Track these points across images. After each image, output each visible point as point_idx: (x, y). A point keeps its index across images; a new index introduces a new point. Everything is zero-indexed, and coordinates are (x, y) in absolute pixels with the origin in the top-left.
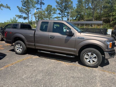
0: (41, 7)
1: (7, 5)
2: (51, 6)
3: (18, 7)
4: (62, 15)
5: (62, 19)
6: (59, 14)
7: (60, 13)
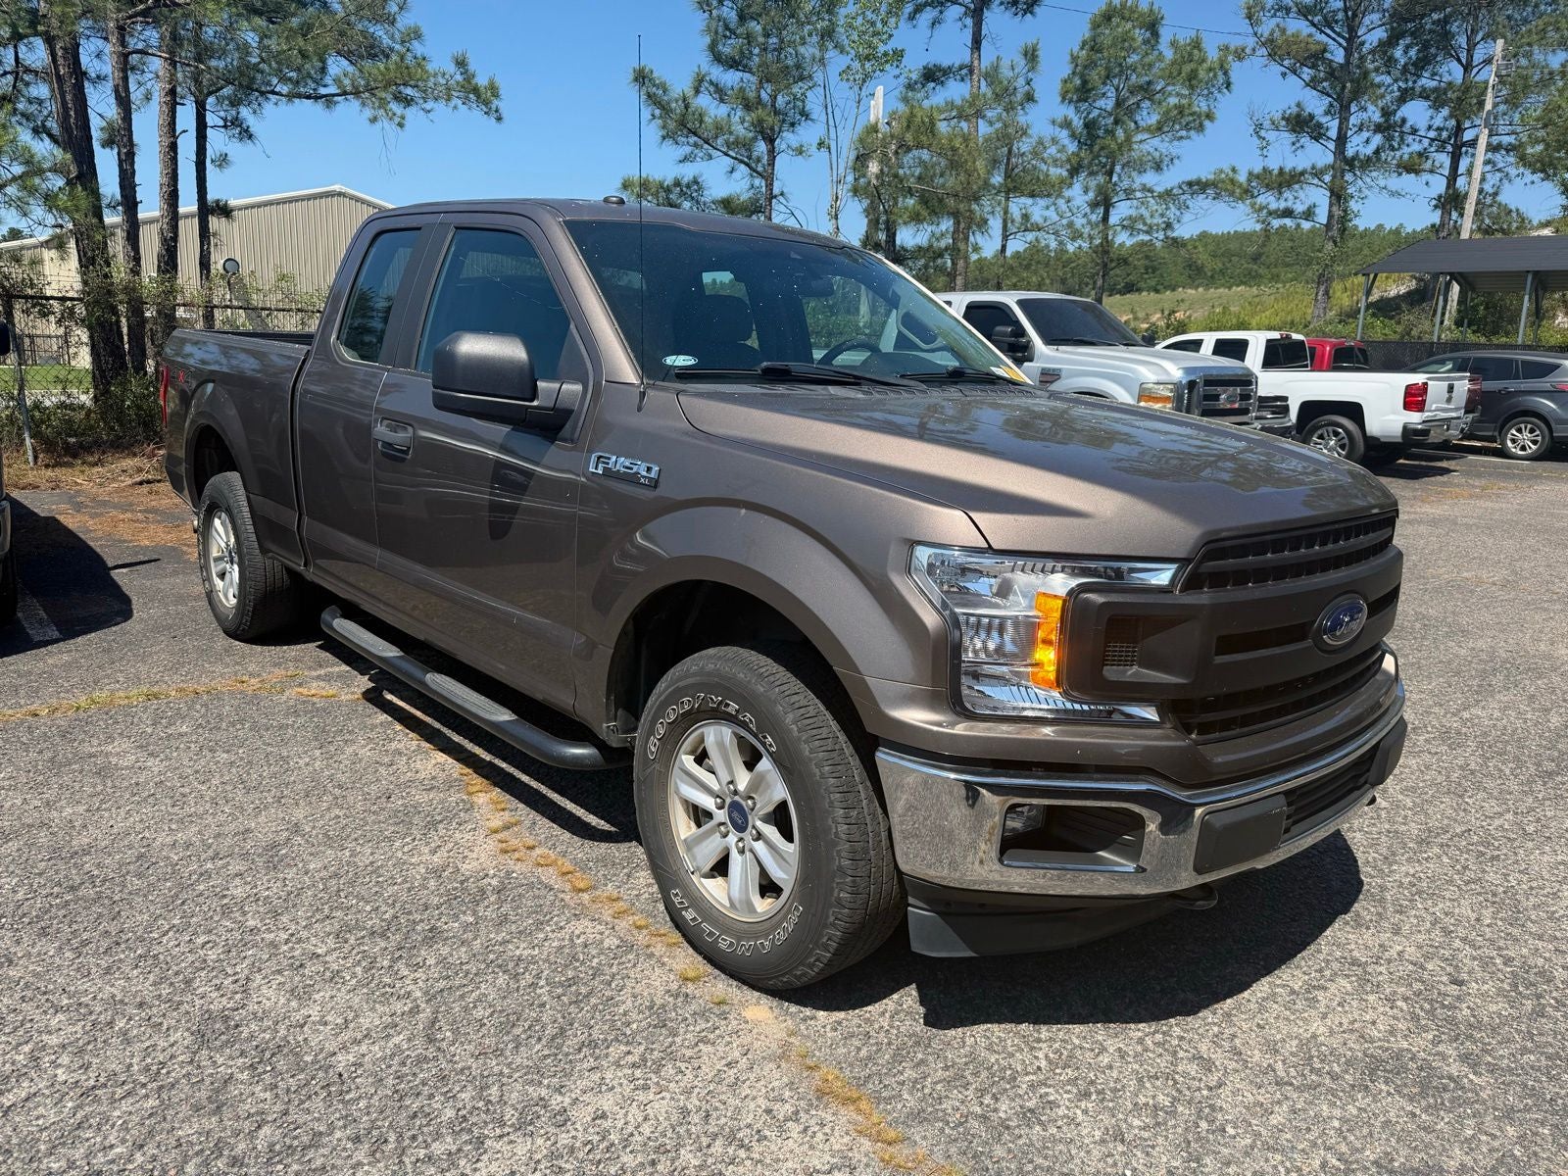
0: (977, 43)
1: (461, 63)
2: (1153, 26)
3: (641, 77)
4: (1342, 140)
5: (1338, 196)
6: (1300, 124)
7: (1316, 105)
